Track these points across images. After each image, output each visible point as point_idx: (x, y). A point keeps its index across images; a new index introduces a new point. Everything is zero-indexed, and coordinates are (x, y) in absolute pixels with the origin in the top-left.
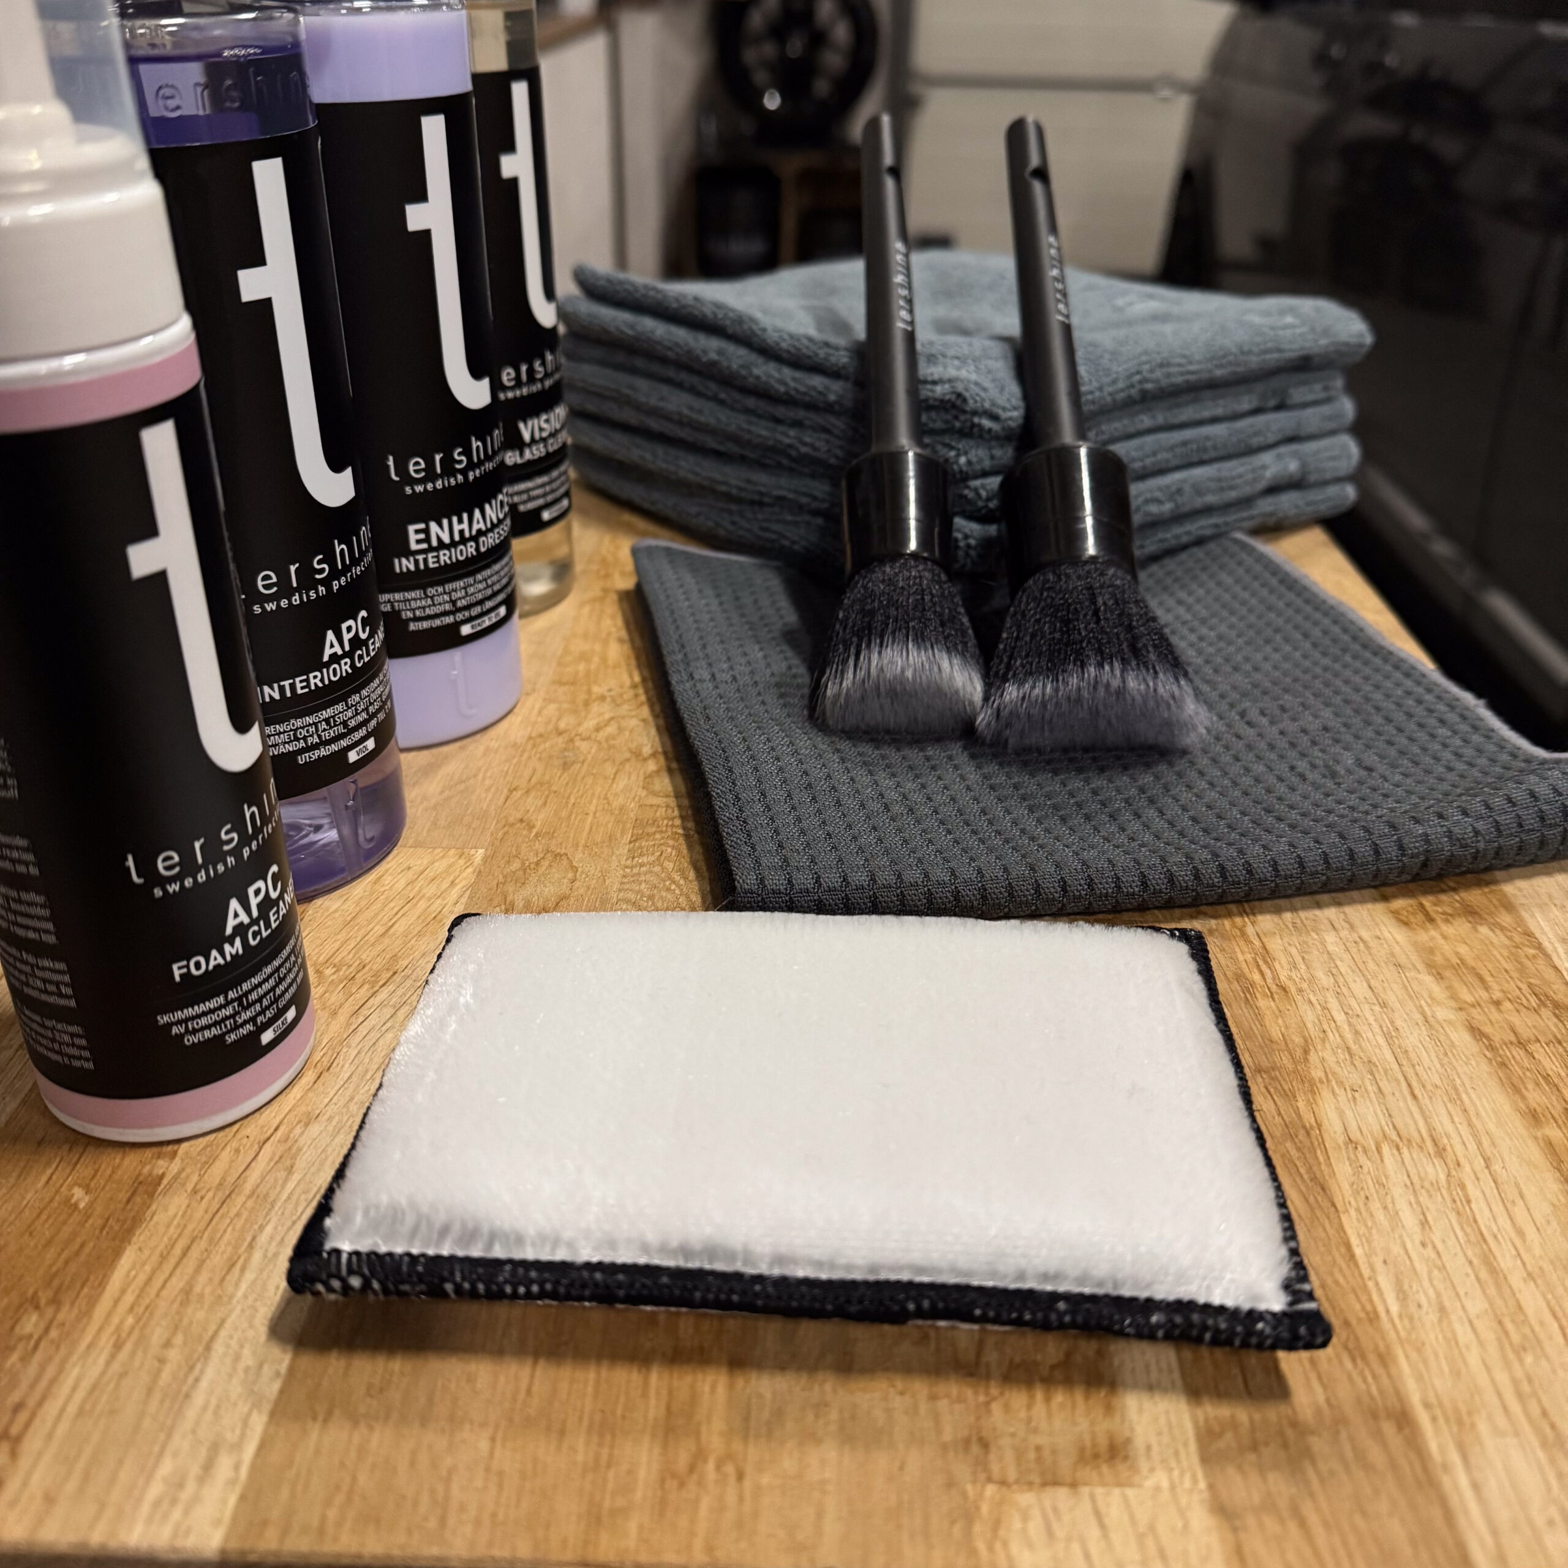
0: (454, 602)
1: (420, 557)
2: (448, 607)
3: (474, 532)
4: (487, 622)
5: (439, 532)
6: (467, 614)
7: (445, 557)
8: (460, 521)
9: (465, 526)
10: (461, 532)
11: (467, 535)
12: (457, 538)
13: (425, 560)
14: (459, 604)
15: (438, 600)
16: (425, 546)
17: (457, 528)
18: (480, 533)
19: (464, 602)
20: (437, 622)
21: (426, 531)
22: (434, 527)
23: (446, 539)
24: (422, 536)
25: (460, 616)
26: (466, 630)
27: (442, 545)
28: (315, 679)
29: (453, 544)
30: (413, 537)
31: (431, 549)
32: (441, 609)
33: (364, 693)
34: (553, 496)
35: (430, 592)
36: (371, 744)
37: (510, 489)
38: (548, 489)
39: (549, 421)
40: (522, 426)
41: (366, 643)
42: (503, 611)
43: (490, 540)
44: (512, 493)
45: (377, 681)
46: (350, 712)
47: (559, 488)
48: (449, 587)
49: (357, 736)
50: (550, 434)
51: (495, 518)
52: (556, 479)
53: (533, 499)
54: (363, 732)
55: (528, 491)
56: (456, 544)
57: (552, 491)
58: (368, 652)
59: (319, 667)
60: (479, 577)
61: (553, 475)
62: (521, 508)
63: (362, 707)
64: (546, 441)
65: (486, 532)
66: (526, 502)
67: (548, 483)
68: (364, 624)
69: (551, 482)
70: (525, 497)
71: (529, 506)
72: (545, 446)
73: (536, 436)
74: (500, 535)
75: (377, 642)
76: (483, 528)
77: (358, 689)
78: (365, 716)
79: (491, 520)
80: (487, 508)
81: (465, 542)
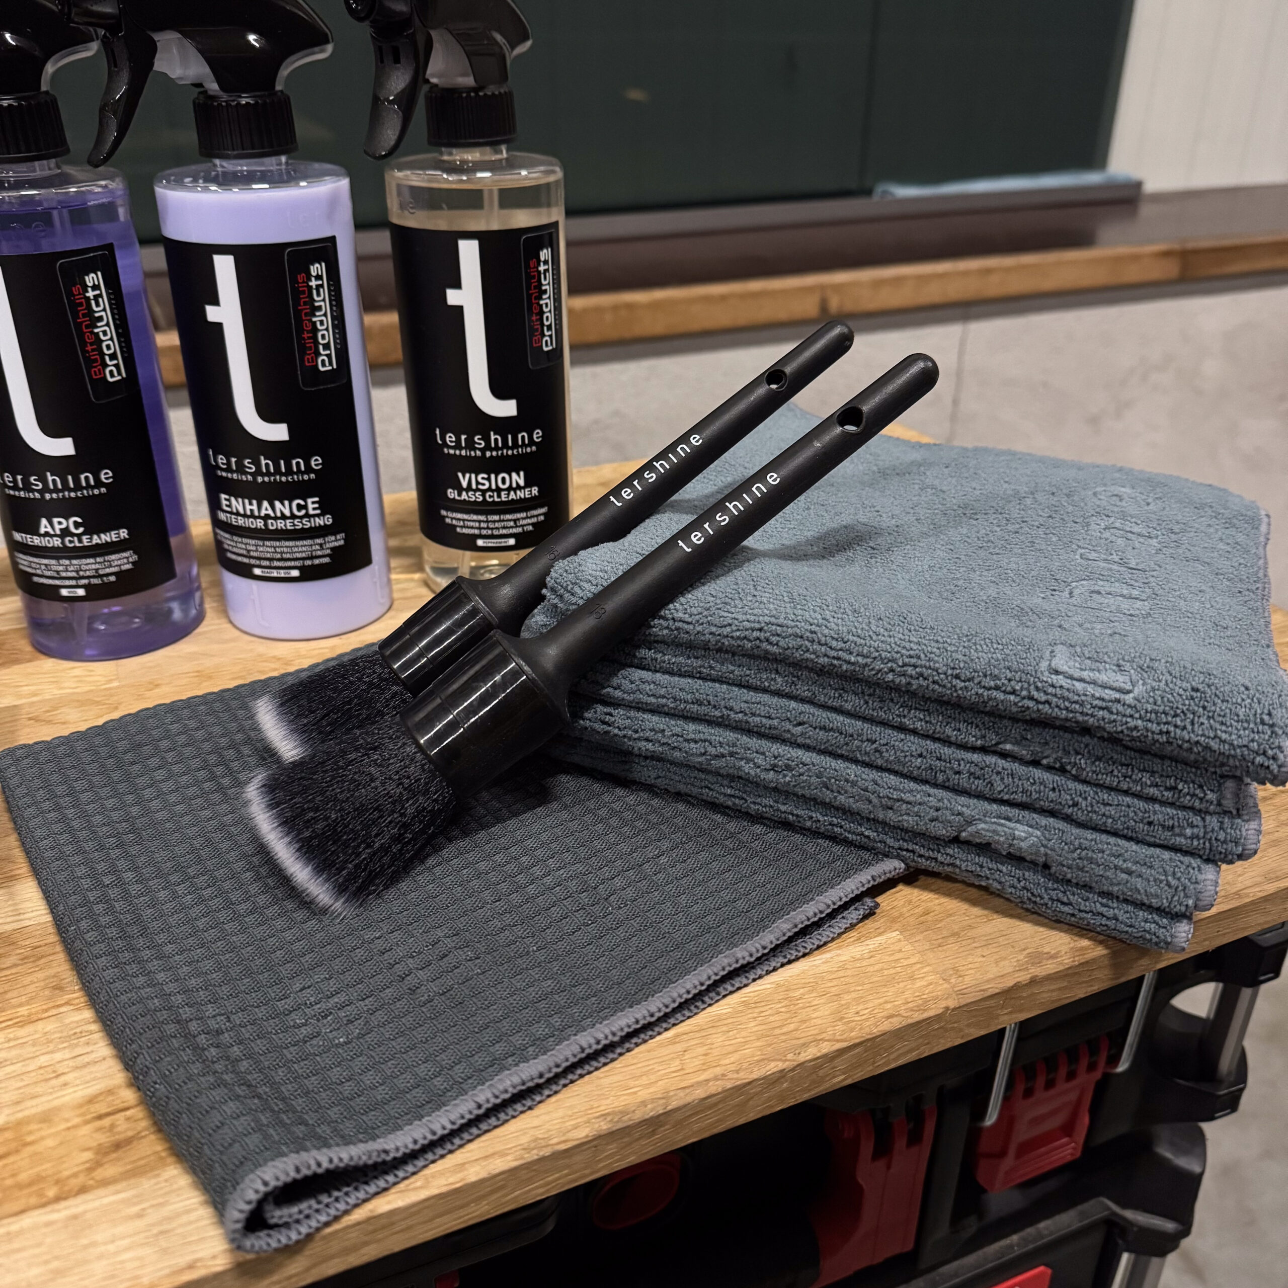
0: (249, 551)
1: (230, 516)
2: (245, 552)
3: (262, 514)
4: (275, 574)
5: (237, 504)
6: (258, 562)
7: (240, 520)
8: (251, 504)
9: (255, 507)
11: (256, 513)
12: (249, 513)
13: (232, 519)
14: (252, 553)
15: (239, 545)
16: (231, 510)
17: (248, 507)
18: (267, 517)
19: (255, 554)
20: (240, 559)
21: (231, 502)
22: (234, 501)
23: (242, 511)
24: (228, 503)
25: (252, 562)
26: (258, 571)
27: (239, 514)
28: (37, 540)
29: (245, 516)
30: (224, 502)
31: (232, 514)
32: (241, 552)
33: (74, 562)
34: (490, 532)
35: (235, 538)
36: (81, 592)
37: (450, 514)
38: (483, 525)
39: (489, 479)
40: (460, 475)
41: (79, 536)
42: (295, 573)
43: (280, 524)
44: (452, 517)
45: (92, 560)
46: (61, 568)
47: (497, 528)
48: (245, 540)
49: (67, 583)
50: (490, 489)
51: (287, 513)
52: (494, 522)
53: (468, 527)
54: (73, 583)
55: (464, 520)
56: (248, 517)
57: (488, 528)
58: (80, 541)
59: (40, 535)
60: (268, 543)
61: (490, 518)
62: (458, 530)
63: (72, 568)
64: (484, 492)
65: (276, 518)
66: (462, 527)
67: (483, 521)
68: (77, 525)
69: (487, 522)
70: (462, 523)
71: (465, 531)
72: (484, 495)
73: (474, 487)
74: (294, 525)
75: (96, 540)
76: (272, 515)
77: (70, 558)
78: (74, 574)
79: (282, 513)
80: (278, 504)
81: (255, 518)
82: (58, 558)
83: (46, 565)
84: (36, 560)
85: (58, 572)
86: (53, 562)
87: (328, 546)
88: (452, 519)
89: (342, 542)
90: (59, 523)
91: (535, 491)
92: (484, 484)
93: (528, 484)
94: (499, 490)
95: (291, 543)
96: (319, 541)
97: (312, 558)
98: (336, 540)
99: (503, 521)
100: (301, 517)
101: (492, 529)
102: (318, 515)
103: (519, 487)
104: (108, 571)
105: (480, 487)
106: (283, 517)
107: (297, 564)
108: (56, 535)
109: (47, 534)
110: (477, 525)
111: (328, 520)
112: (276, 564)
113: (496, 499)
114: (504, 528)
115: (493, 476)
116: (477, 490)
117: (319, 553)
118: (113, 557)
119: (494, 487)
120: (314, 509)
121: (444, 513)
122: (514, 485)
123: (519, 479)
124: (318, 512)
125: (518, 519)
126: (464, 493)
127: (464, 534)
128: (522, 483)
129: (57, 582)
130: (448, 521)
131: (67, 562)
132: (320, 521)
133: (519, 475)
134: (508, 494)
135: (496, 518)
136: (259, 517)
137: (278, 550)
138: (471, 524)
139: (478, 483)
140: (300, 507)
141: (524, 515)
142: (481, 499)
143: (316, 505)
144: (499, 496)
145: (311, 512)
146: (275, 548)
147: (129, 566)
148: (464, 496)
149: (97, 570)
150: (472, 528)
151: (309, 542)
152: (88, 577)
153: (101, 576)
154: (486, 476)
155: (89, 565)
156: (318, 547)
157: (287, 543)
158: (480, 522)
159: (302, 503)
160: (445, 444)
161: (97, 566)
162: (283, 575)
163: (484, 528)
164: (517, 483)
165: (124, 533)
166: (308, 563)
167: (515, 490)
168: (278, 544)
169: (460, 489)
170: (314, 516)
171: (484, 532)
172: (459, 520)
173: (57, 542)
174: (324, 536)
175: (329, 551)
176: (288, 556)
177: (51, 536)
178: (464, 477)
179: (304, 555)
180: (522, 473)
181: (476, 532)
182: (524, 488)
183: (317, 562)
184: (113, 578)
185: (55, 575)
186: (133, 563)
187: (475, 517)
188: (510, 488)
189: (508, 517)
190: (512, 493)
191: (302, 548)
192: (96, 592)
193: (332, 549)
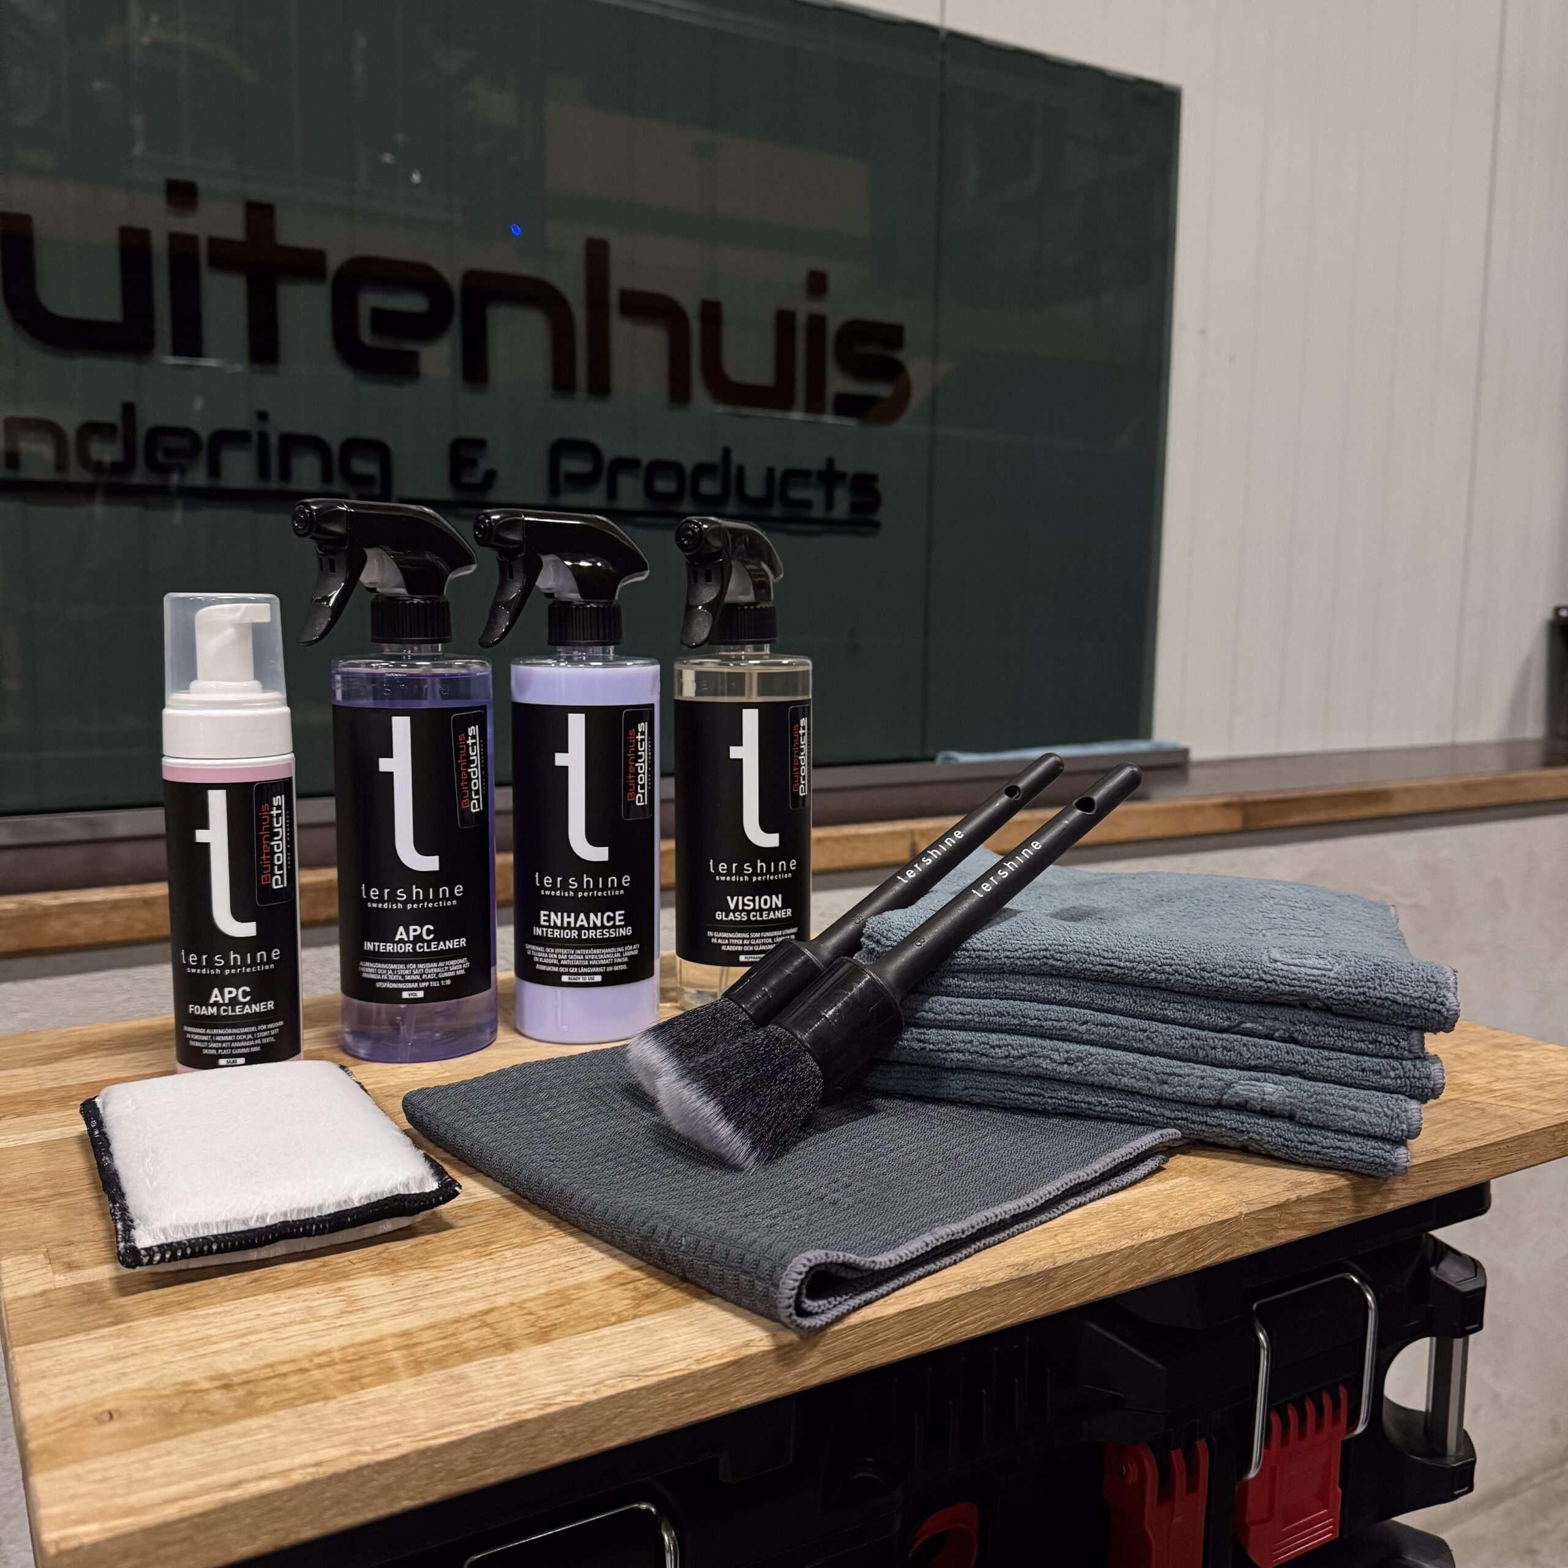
0: (560, 961)
1: (545, 929)
2: (556, 962)
3: (578, 925)
4: (581, 979)
5: (556, 919)
6: (567, 970)
7: (557, 933)
8: (569, 917)
9: (572, 920)
10: (569, 923)
11: (572, 925)
12: (565, 925)
13: (547, 932)
14: (562, 962)
15: (551, 956)
16: (547, 924)
17: (566, 920)
18: (582, 927)
19: (565, 962)
20: (549, 969)
21: (549, 916)
22: (553, 915)
23: (559, 924)
24: (546, 918)
25: (562, 970)
26: (565, 979)
27: (555, 926)
28: (390, 947)
29: (562, 928)
30: (543, 918)
31: (549, 927)
32: (551, 961)
33: (420, 966)
34: (751, 948)
35: (548, 950)
36: (420, 994)
37: (716, 934)
38: (746, 942)
39: (754, 901)
40: (729, 898)
41: (429, 942)
42: (598, 978)
43: (592, 934)
44: (717, 937)
45: (435, 965)
46: (407, 972)
47: (758, 945)
48: (558, 951)
49: (410, 985)
50: (754, 910)
51: (599, 924)
52: (756, 938)
53: (732, 945)
54: (416, 985)
55: (729, 939)
56: (565, 929)
57: (750, 944)
58: (429, 947)
59: (393, 942)
60: (578, 952)
61: (752, 935)
62: (723, 948)
63: (417, 972)
64: (749, 912)
65: (589, 929)
66: (726, 945)
67: (746, 939)
68: (429, 932)
69: (750, 939)
70: (727, 942)
71: (729, 948)
72: (748, 916)
73: (740, 908)
74: (603, 935)
75: (442, 946)
76: (586, 925)
77: (417, 962)
78: (418, 977)
79: (594, 923)
80: (592, 916)
81: (571, 929)
82: (406, 963)
83: (393, 970)
84: (384, 966)
85: (403, 976)
86: (401, 966)
87: (626, 954)
88: (718, 938)
89: (636, 952)
90: (414, 930)
91: (789, 912)
92: (749, 905)
93: (785, 906)
94: (761, 910)
95: (598, 951)
96: (620, 949)
97: (613, 964)
98: (633, 950)
99: (763, 938)
100: (609, 928)
101: (754, 945)
102: (622, 926)
103: (777, 908)
104: (446, 975)
105: (746, 908)
106: (595, 927)
107: (601, 970)
108: (409, 942)
109: (401, 941)
110: (741, 942)
111: (627, 931)
112: (583, 970)
113: (759, 919)
114: (764, 944)
115: (757, 898)
116: (744, 910)
117: (619, 960)
118: (453, 962)
119: (757, 908)
120: (620, 921)
121: (710, 934)
122: (774, 906)
123: (777, 901)
124: (623, 923)
125: (775, 937)
126: (731, 914)
127: (728, 951)
128: (780, 905)
129: (401, 986)
130: (714, 940)
131: (414, 966)
132: (623, 932)
133: (778, 898)
134: (769, 914)
135: (757, 935)
136: (575, 928)
137: (587, 957)
138: (736, 941)
139: (744, 904)
140: (609, 919)
141: (779, 933)
142: (746, 918)
143: (622, 918)
144: (761, 916)
145: (618, 923)
146: (584, 955)
147: (462, 972)
148: (731, 917)
149: (437, 974)
150: (736, 945)
151: (613, 950)
152: (429, 980)
153: (440, 980)
154: (751, 898)
155: (431, 969)
156: (619, 955)
157: (595, 951)
158: (743, 939)
159: (612, 915)
160: (718, 873)
161: (439, 970)
162: (587, 981)
163: (747, 945)
164: (776, 904)
165: (463, 942)
166: (610, 969)
167: (774, 910)
168: (587, 951)
169: (728, 911)
170: (619, 927)
171: (746, 948)
172: (725, 938)
173: (409, 948)
174: (625, 945)
175: (626, 959)
176: (595, 962)
177: (405, 942)
178: (732, 900)
179: (607, 962)
180: (780, 896)
181: (740, 948)
182: (781, 909)
183: (616, 968)
184: (448, 982)
185: (400, 978)
186: (466, 969)
187: (740, 935)
188: (770, 909)
189: (768, 934)
190: (772, 913)
191: (605, 955)
192: (432, 995)
193: (629, 957)
